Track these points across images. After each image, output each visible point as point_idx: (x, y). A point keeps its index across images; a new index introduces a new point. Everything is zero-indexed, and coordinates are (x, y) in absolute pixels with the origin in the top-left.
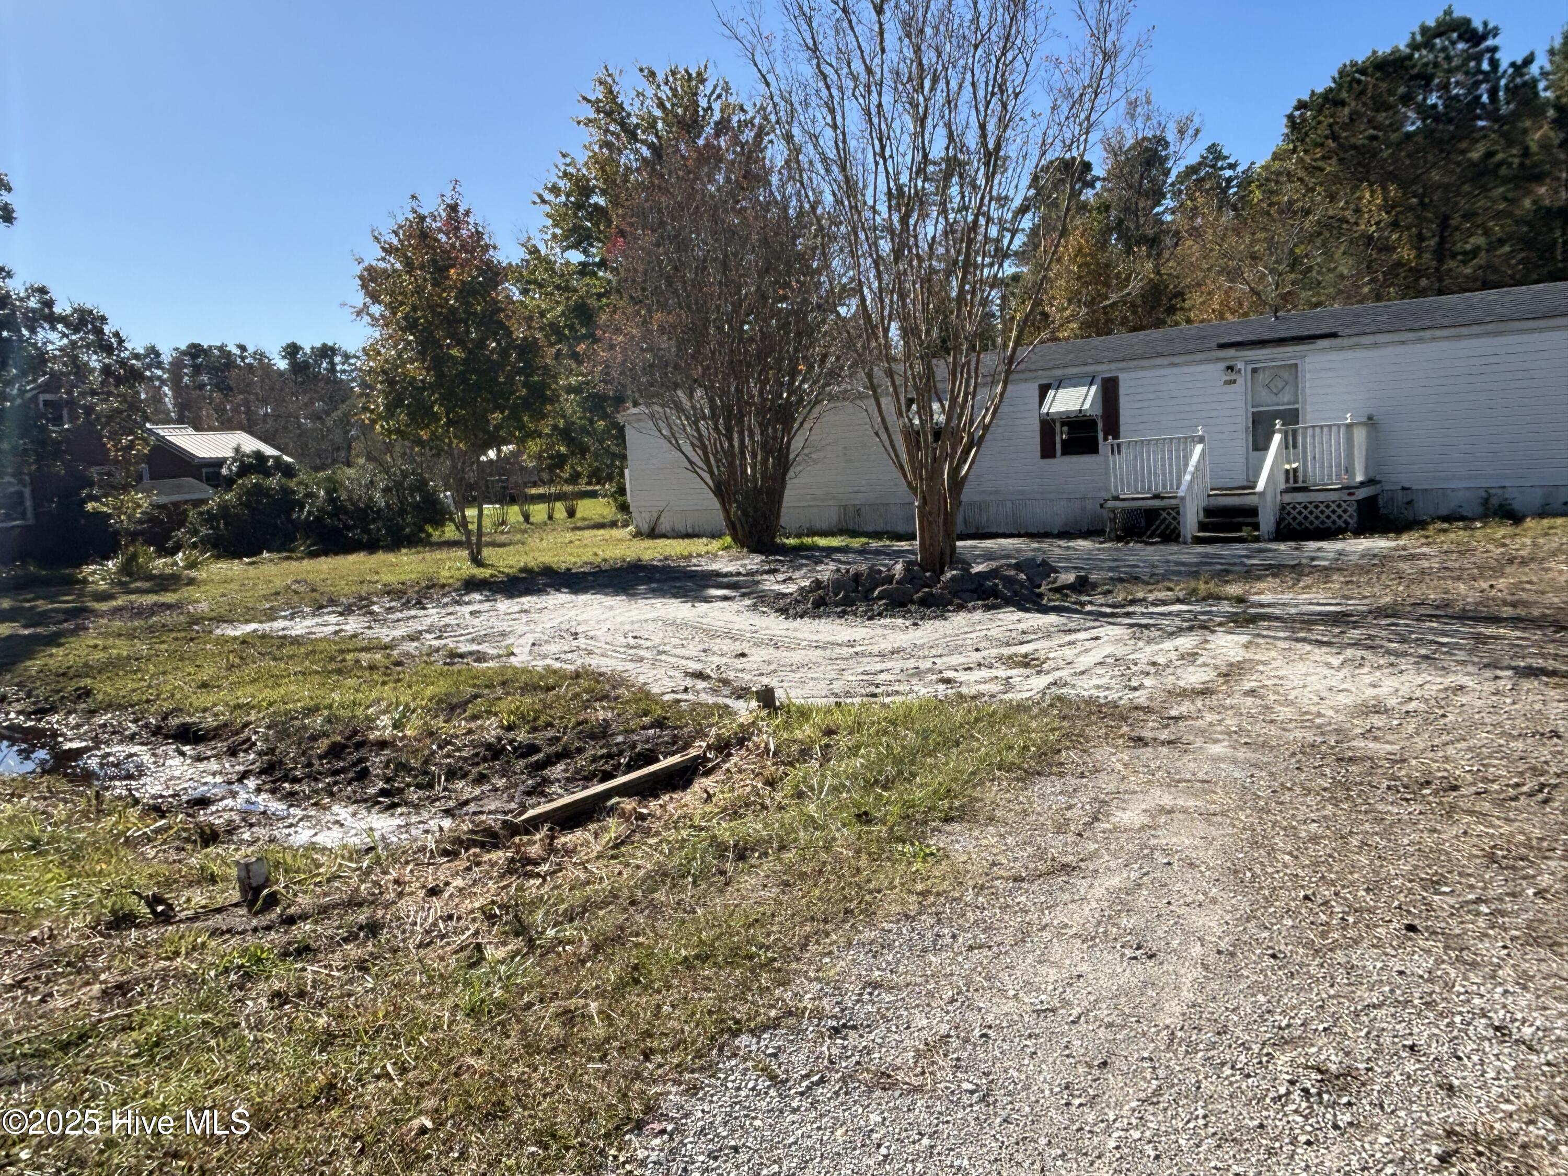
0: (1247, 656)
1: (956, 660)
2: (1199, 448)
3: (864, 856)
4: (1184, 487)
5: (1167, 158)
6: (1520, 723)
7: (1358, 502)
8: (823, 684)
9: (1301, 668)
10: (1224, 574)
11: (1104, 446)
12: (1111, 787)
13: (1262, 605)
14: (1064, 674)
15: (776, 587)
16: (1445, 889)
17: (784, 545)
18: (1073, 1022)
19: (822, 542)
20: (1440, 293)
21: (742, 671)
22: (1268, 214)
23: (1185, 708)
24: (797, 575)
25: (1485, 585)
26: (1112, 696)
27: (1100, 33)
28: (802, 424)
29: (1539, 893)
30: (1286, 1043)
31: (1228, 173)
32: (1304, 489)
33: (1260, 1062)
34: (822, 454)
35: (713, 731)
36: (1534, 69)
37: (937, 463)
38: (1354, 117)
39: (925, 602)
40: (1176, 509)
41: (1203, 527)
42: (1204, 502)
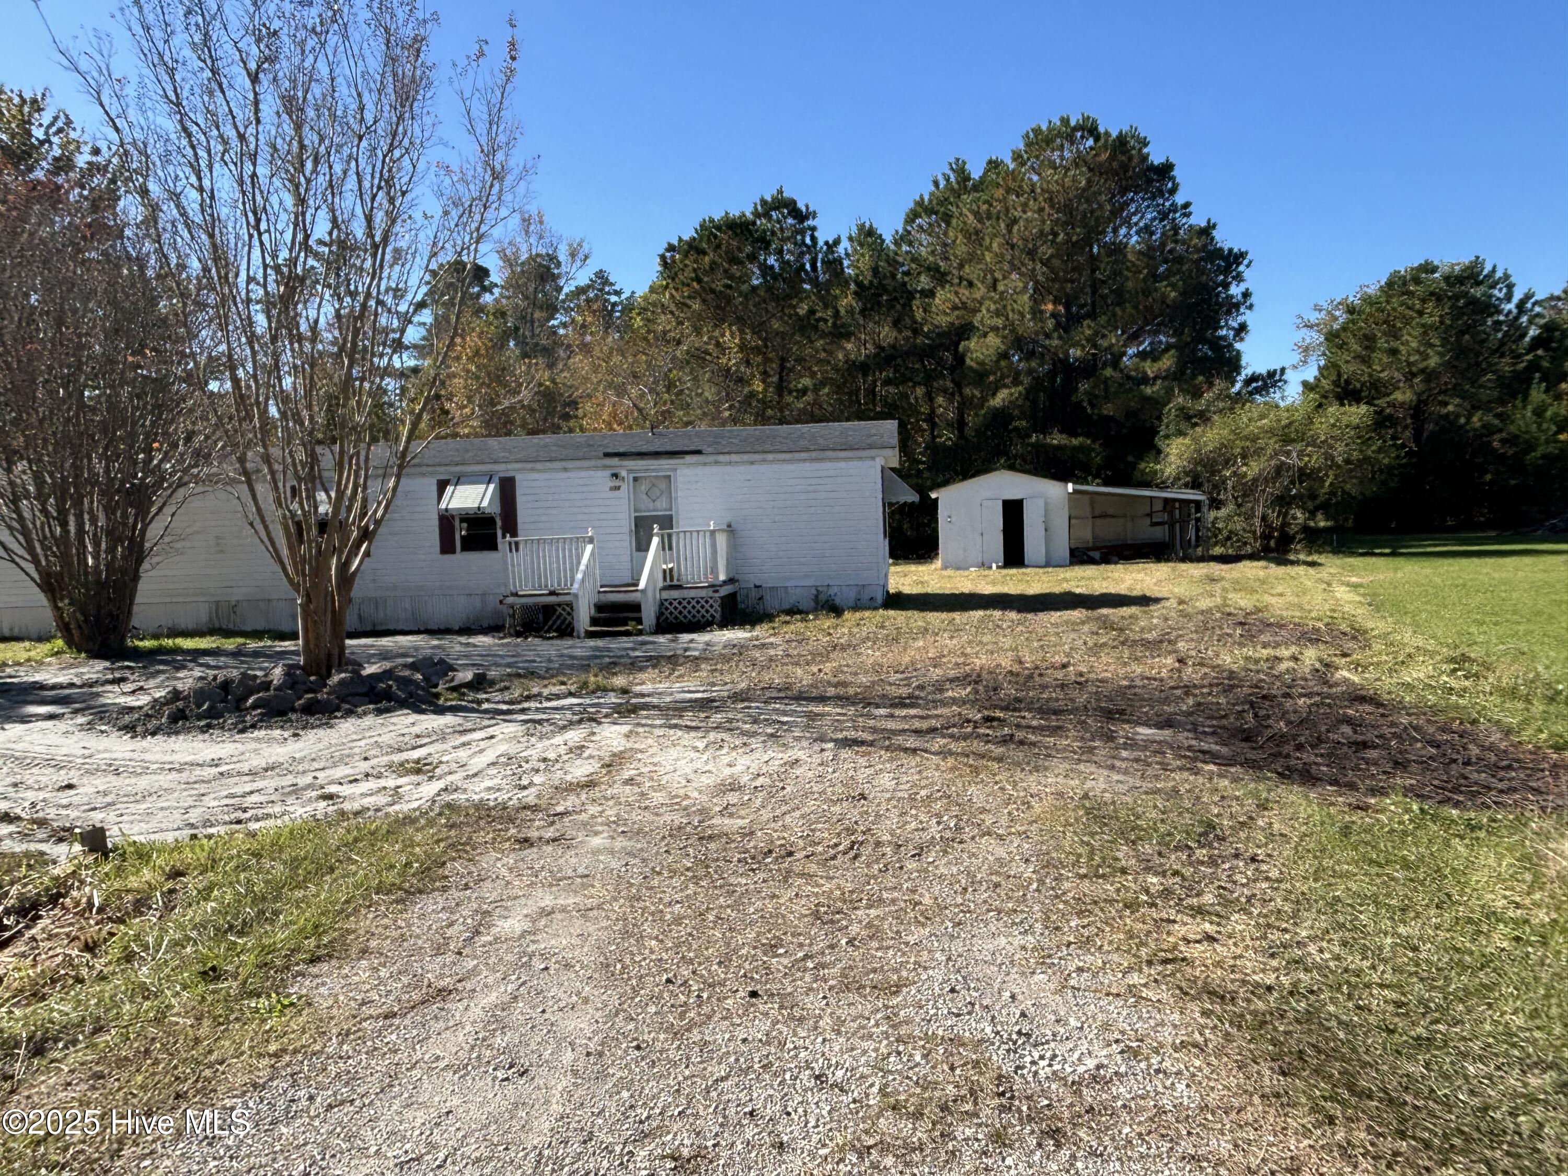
0: (629, 745)
1: (340, 772)
2: (589, 548)
3: (206, 1022)
4: (576, 586)
5: (559, 276)
6: (839, 789)
7: (722, 598)
8: (177, 815)
9: (673, 753)
10: (611, 667)
11: (503, 542)
12: (494, 896)
13: (643, 695)
14: (455, 778)
15: (122, 700)
16: (781, 951)
17: (136, 649)
18: (439, 1167)
19: (188, 644)
20: (781, 422)
21: (66, 807)
22: (645, 339)
23: (570, 802)
24: (152, 683)
25: (815, 669)
26: (502, 796)
27: (490, 152)
28: (160, 509)
29: (850, 942)
30: (646, 1136)
31: (614, 299)
32: (679, 587)
33: (622, 1164)
34: (187, 544)
35: (14, 891)
36: (841, 250)
37: (322, 557)
38: (714, 266)
39: (311, 709)
40: (570, 605)
41: (594, 621)
42: (595, 598)
